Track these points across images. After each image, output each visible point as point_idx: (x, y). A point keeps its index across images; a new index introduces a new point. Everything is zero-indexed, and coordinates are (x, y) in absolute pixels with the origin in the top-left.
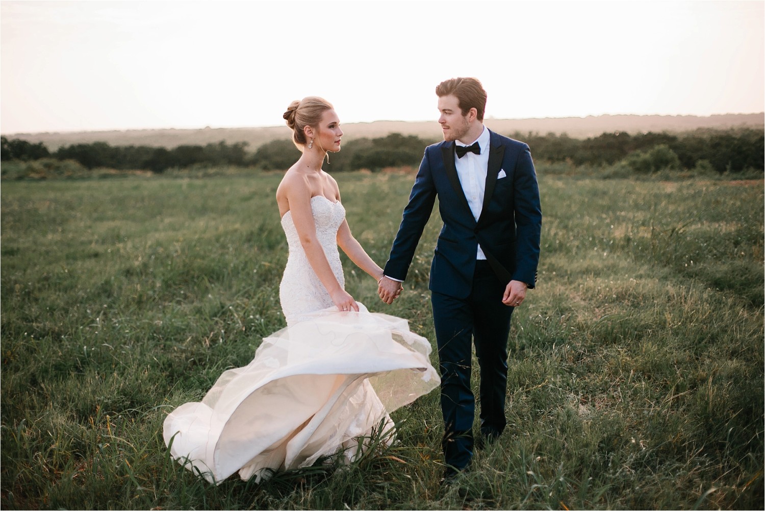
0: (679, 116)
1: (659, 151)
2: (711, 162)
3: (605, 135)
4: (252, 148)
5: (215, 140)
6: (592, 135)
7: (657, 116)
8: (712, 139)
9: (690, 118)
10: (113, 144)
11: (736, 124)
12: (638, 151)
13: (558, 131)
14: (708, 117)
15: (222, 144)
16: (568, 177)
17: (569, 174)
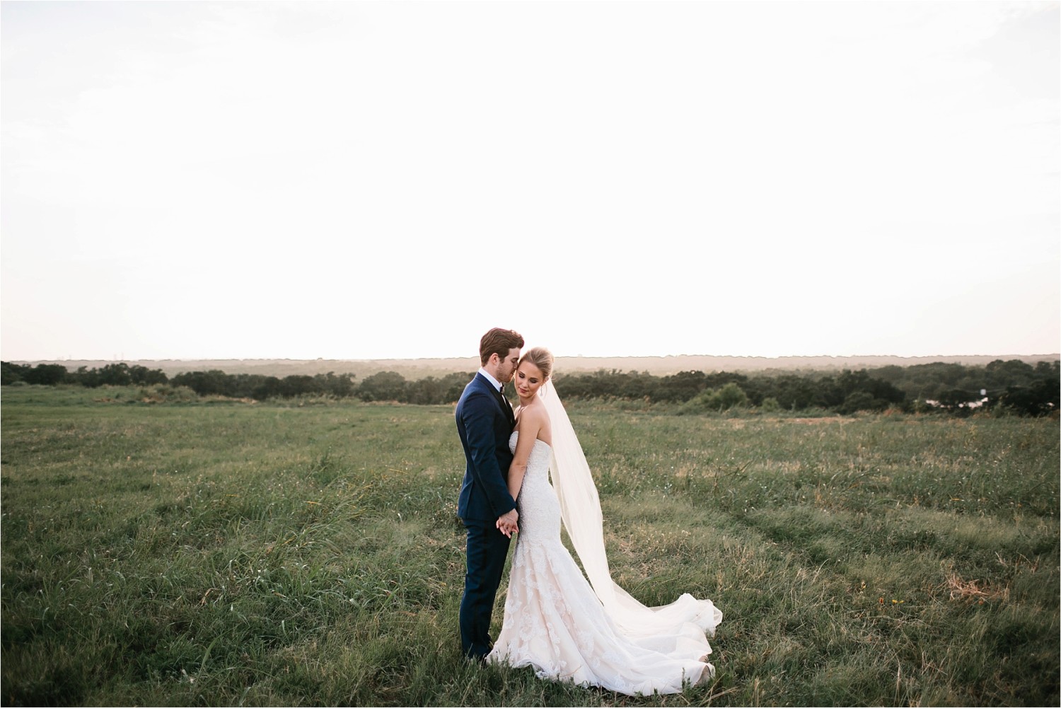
1: (728, 389)
2: (777, 400)
3: (682, 374)
4: (358, 380)
5: (324, 372)
6: (670, 374)
10: (227, 372)
12: (711, 389)
15: (330, 375)
16: (644, 412)
17: (645, 409)
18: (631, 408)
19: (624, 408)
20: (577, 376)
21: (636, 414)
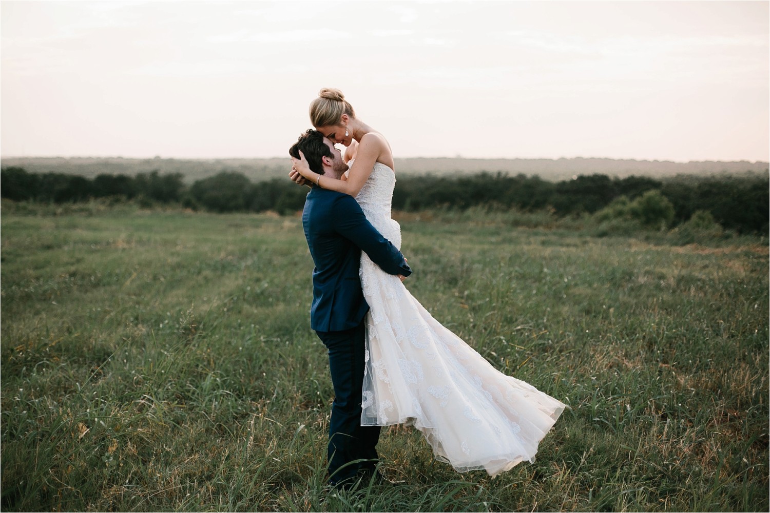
0: (656, 161)
1: (649, 200)
2: (712, 213)
3: (581, 178)
4: (189, 180)
5: (147, 169)
6: (567, 178)
7: (633, 161)
8: (699, 187)
9: (667, 163)
10: (30, 171)
11: (717, 172)
12: (623, 198)
13: (529, 173)
14: (686, 164)
15: (154, 174)
16: (547, 231)
17: (548, 226)
18: (528, 224)
19: (516, 223)
20: (455, 179)
21: (536, 234)
